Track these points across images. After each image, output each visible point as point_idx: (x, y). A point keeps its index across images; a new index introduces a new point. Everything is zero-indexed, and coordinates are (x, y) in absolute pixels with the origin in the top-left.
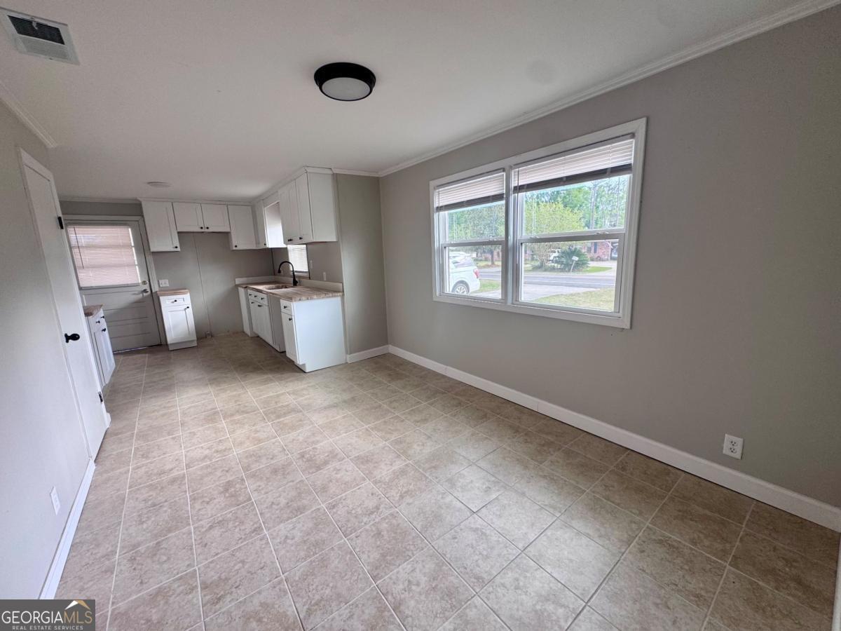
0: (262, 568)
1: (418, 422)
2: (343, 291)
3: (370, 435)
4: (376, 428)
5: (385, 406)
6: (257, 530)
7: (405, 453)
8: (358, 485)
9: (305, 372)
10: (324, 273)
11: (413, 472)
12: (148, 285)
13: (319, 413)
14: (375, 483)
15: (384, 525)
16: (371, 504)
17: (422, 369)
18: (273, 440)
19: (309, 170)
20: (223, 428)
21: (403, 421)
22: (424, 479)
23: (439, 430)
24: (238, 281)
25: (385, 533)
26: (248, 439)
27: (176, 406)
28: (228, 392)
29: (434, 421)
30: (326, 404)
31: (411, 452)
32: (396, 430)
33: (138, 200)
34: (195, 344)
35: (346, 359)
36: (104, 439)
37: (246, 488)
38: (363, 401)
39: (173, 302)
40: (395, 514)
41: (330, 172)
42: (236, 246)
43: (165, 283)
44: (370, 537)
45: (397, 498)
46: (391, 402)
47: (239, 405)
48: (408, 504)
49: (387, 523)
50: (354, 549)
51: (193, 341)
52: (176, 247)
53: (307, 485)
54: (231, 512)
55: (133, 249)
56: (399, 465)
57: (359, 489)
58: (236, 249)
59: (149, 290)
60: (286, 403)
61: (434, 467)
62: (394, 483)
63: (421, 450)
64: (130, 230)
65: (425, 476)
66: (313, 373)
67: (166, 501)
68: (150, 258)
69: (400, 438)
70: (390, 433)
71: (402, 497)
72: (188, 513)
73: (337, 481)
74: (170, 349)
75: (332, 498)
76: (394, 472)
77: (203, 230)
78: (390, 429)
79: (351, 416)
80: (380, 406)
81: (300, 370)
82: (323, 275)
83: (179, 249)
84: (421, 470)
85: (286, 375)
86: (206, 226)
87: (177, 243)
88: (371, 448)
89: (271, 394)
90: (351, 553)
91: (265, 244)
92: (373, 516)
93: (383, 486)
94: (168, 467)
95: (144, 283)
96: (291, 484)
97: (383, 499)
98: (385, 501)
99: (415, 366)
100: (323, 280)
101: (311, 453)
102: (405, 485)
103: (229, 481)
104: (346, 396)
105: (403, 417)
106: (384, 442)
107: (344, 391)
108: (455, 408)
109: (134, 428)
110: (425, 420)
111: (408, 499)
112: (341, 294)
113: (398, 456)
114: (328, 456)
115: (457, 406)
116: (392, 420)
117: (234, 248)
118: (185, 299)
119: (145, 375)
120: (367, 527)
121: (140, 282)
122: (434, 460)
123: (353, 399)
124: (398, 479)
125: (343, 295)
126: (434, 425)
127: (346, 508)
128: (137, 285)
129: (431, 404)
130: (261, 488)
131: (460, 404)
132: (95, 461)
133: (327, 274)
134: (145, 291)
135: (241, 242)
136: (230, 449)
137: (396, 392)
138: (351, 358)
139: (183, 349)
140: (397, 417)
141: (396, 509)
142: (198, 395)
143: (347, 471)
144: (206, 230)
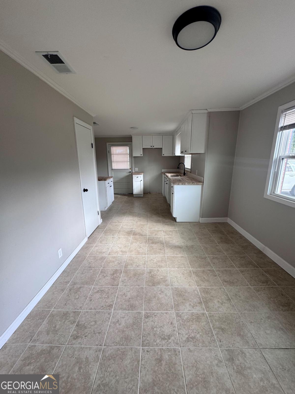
0: (99, 333)
1: (226, 282)
2: (203, 182)
3: (190, 276)
4: (196, 273)
5: (209, 260)
6: (110, 306)
7: (206, 302)
8: (167, 310)
9: (176, 222)
10: (197, 171)
11: (205, 323)
12: (131, 169)
13: (171, 248)
14: (178, 315)
15: (166, 356)
16: (167, 330)
17: (246, 241)
18: (144, 256)
19: (193, 112)
20: (130, 240)
21: (215, 276)
22: (210, 335)
23: (240, 297)
24: (163, 170)
25: (164, 363)
26: (135, 250)
27: (121, 222)
28: (141, 222)
29: (238, 287)
30: (177, 244)
31: (210, 304)
32: (208, 281)
33: (131, 135)
34: (142, 196)
35: (199, 220)
36: (96, 229)
37: (120, 277)
38: (197, 250)
39: (137, 178)
40: (177, 352)
41: (206, 112)
42: (164, 155)
43: (137, 169)
44: (154, 358)
45: (184, 339)
46: (213, 258)
47: (142, 230)
48: (189, 349)
49: (169, 355)
50: (142, 360)
51: (142, 194)
52: (141, 155)
53: (143, 292)
54: (108, 288)
55: (128, 155)
56: (198, 310)
57: (166, 313)
58: (164, 156)
59: (131, 172)
60: (160, 237)
61: (223, 330)
62: (188, 324)
63: (218, 307)
64: (128, 147)
65: (212, 333)
66: (180, 223)
67: (94, 267)
68: (133, 159)
69: (208, 289)
70: (203, 282)
71: (188, 340)
72: (96, 278)
73: (158, 299)
74: (134, 196)
75: (150, 310)
76: (192, 314)
77: (152, 147)
78: (204, 278)
79: (186, 258)
80: (205, 258)
81: (174, 219)
82: (196, 171)
83: (142, 156)
84: (211, 326)
85: (167, 221)
86: (153, 146)
87: (142, 153)
88: (187, 287)
89: (156, 229)
90: (139, 361)
91: (175, 154)
92: (164, 342)
93: (181, 321)
94: (104, 251)
95: (130, 169)
96: (138, 287)
97: (175, 332)
98: (176, 335)
99: (241, 237)
100: (196, 175)
101: (155, 272)
102: (195, 331)
103: (117, 269)
104: (190, 243)
105: (217, 273)
106: (197, 287)
107: (190, 239)
108: (261, 284)
109: (105, 228)
110: (231, 283)
111: (191, 346)
112: (202, 183)
113: (200, 303)
114: (162, 279)
115: (263, 283)
116: (209, 272)
117: (163, 156)
118: (141, 177)
119: (121, 205)
120: (157, 348)
121: (129, 168)
122: (225, 322)
123: (192, 247)
124: (193, 322)
125: (203, 184)
126: (237, 290)
127: (153, 323)
128: (127, 170)
129: (242, 272)
130: (125, 281)
131: (266, 282)
132: (88, 238)
133: (198, 171)
134: (130, 172)
135: (166, 153)
136: (126, 252)
137: (220, 252)
138: (202, 220)
139: (138, 197)
140: (213, 271)
141: (180, 348)
142: (131, 220)
143: (166, 295)
144: (153, 147)
